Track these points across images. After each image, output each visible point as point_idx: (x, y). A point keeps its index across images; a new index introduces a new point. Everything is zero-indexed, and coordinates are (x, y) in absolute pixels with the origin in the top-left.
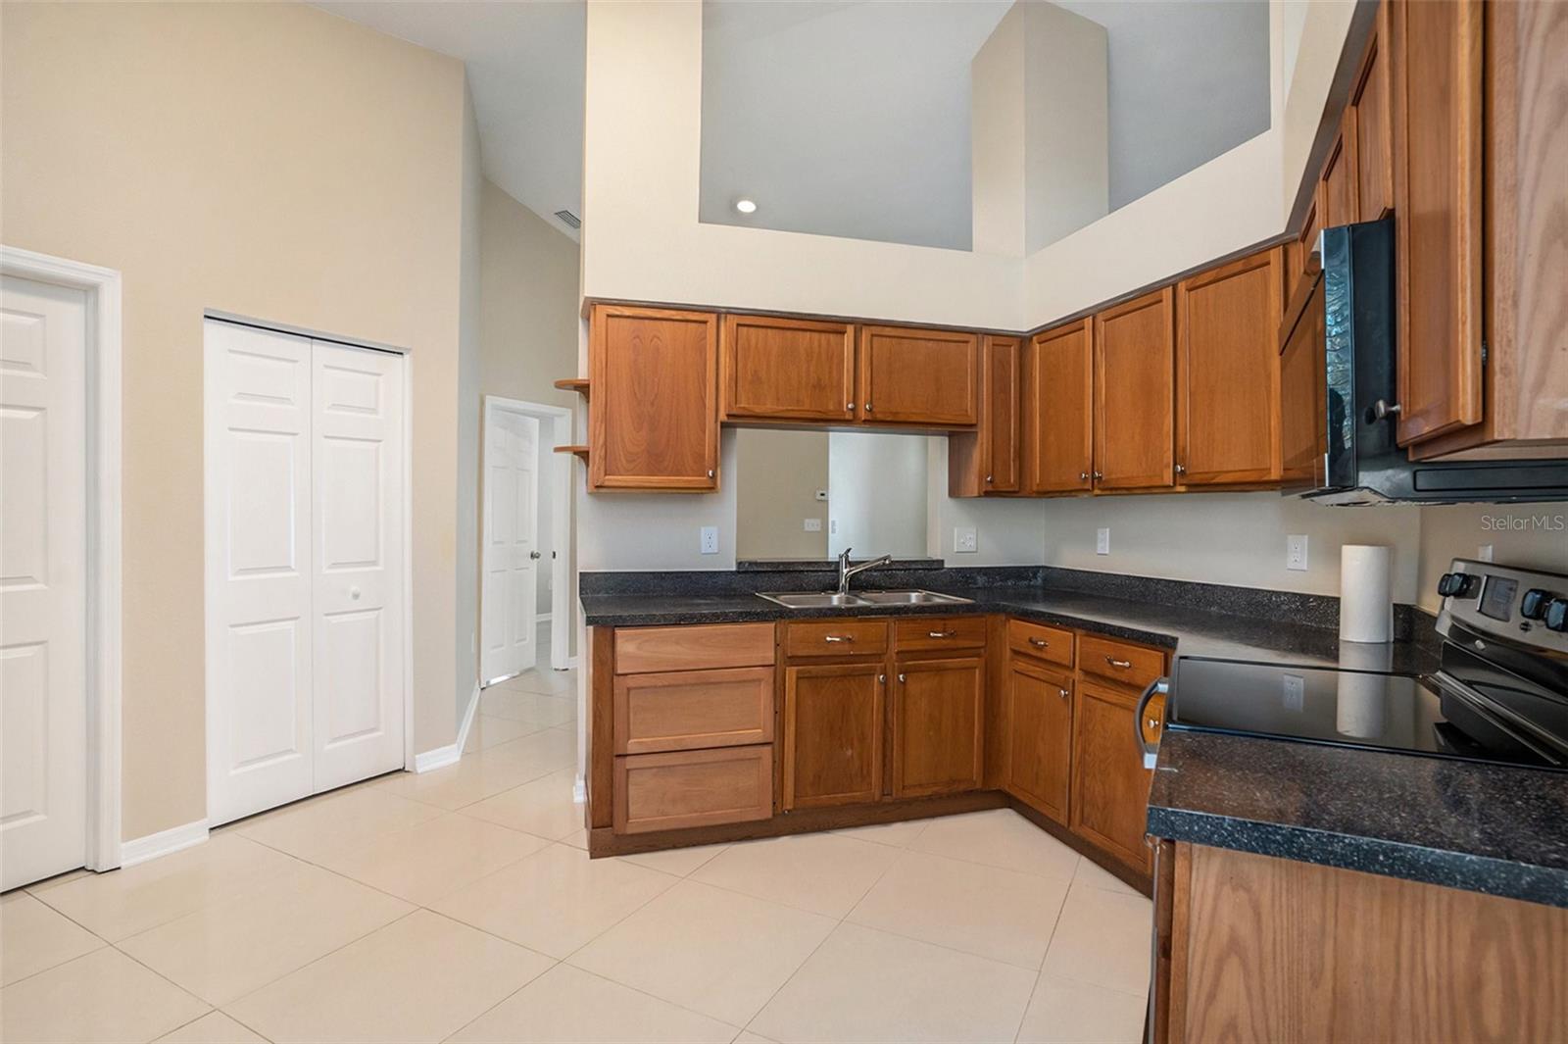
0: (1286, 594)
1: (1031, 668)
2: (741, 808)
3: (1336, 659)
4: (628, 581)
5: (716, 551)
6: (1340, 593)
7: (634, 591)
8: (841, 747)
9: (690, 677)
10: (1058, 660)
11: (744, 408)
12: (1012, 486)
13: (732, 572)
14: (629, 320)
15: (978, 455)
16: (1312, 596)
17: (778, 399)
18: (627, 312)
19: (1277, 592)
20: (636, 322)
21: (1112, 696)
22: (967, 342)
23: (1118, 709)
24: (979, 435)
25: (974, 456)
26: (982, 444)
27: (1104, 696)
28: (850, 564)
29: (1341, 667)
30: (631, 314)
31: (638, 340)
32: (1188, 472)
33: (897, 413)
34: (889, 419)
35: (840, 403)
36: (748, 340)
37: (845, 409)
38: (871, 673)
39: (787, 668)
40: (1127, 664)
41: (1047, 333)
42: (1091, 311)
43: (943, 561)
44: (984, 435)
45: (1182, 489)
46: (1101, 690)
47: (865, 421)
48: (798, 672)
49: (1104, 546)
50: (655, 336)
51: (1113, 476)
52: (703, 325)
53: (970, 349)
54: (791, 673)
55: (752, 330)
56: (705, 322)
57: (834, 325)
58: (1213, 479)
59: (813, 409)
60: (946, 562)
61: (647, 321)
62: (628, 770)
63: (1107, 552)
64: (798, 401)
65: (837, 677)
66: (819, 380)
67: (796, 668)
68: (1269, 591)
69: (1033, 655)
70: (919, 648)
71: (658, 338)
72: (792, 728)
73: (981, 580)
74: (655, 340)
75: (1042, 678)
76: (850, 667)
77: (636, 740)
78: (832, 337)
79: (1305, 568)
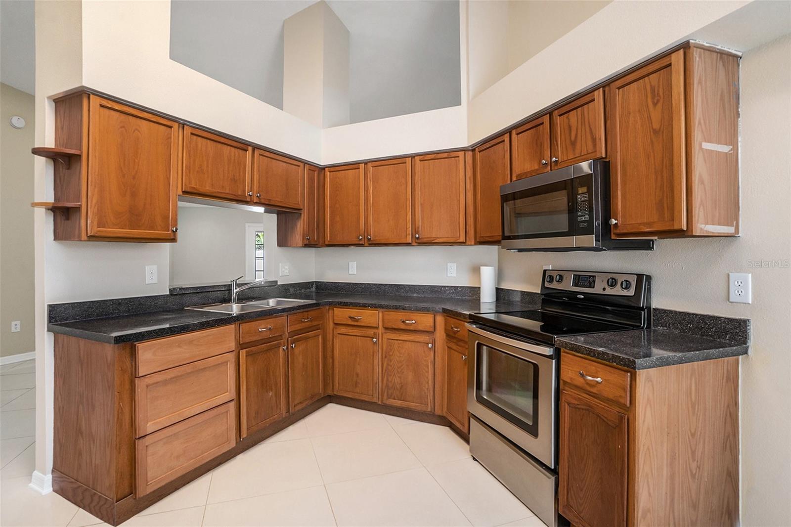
0: (448, 286)
1: (351, 331)
2: (218, 446)
3: (480, 310)
4: (92, 308)
5: (156, 282)
6: (480, 284)
7: (98, 315)
8: (267, 392)
9: (188, 369)
10: (368, 325)
11: (194, 188)
12: (315, 241)
13: (167, 295)
14: (118, 114)
15: (301, 226)
16: (459, 287)
17: (212, 185)
18: (117, 107)
19: (444, 286)
20: (123, 116)
21: (405, 337)
22: (299, 166)
23: (408, 342)
24: (303, 215)
25: (298, 226)
26: (304, 219)
27: (401, 338)
28: (238, 285)
29: (481, 312)
30: (119, 109)
31: (123, 129)
32: (420, 237)
33: (270, 200)
34: (267, 203)
35: (244, 191)
36: (197, 145)
37: (246, 195)
38: (278, 346)
39: (241, 351)
40: (414, 322)
41: (335, 168)
42: (364, 161)
43: (277, 281)
44: (305, 215)
45: (416, 244)
46: (398, 335)
47: (256, 203)
48: (247, 352)
49: (353, 270)
50: (137, 129)
51: (377, 238)
52: (169, 129)
53: (300, 169)
54: (243, 353)
55: (199, 139)
56: (171, 127)
57: (242, 145)
58: (433, 240)
59: (231, 193)
60: (278, 282)
61: (131, 117)
62: (147, 446)
63: (355, 273)
64: (223, 187)
65: (263, 352)
66: (234, 176)
67: (245, 350)
68: (440, 286)
69: (355, 324)
70: (299, 328)
71: (139, 131)
72: (245, 387)
73: (292, 290)
74: (136, 131)
75: (358, 334)
76: (269, 343)
77: (152, 422)
78: (240, 151)
79: (455, 276)
